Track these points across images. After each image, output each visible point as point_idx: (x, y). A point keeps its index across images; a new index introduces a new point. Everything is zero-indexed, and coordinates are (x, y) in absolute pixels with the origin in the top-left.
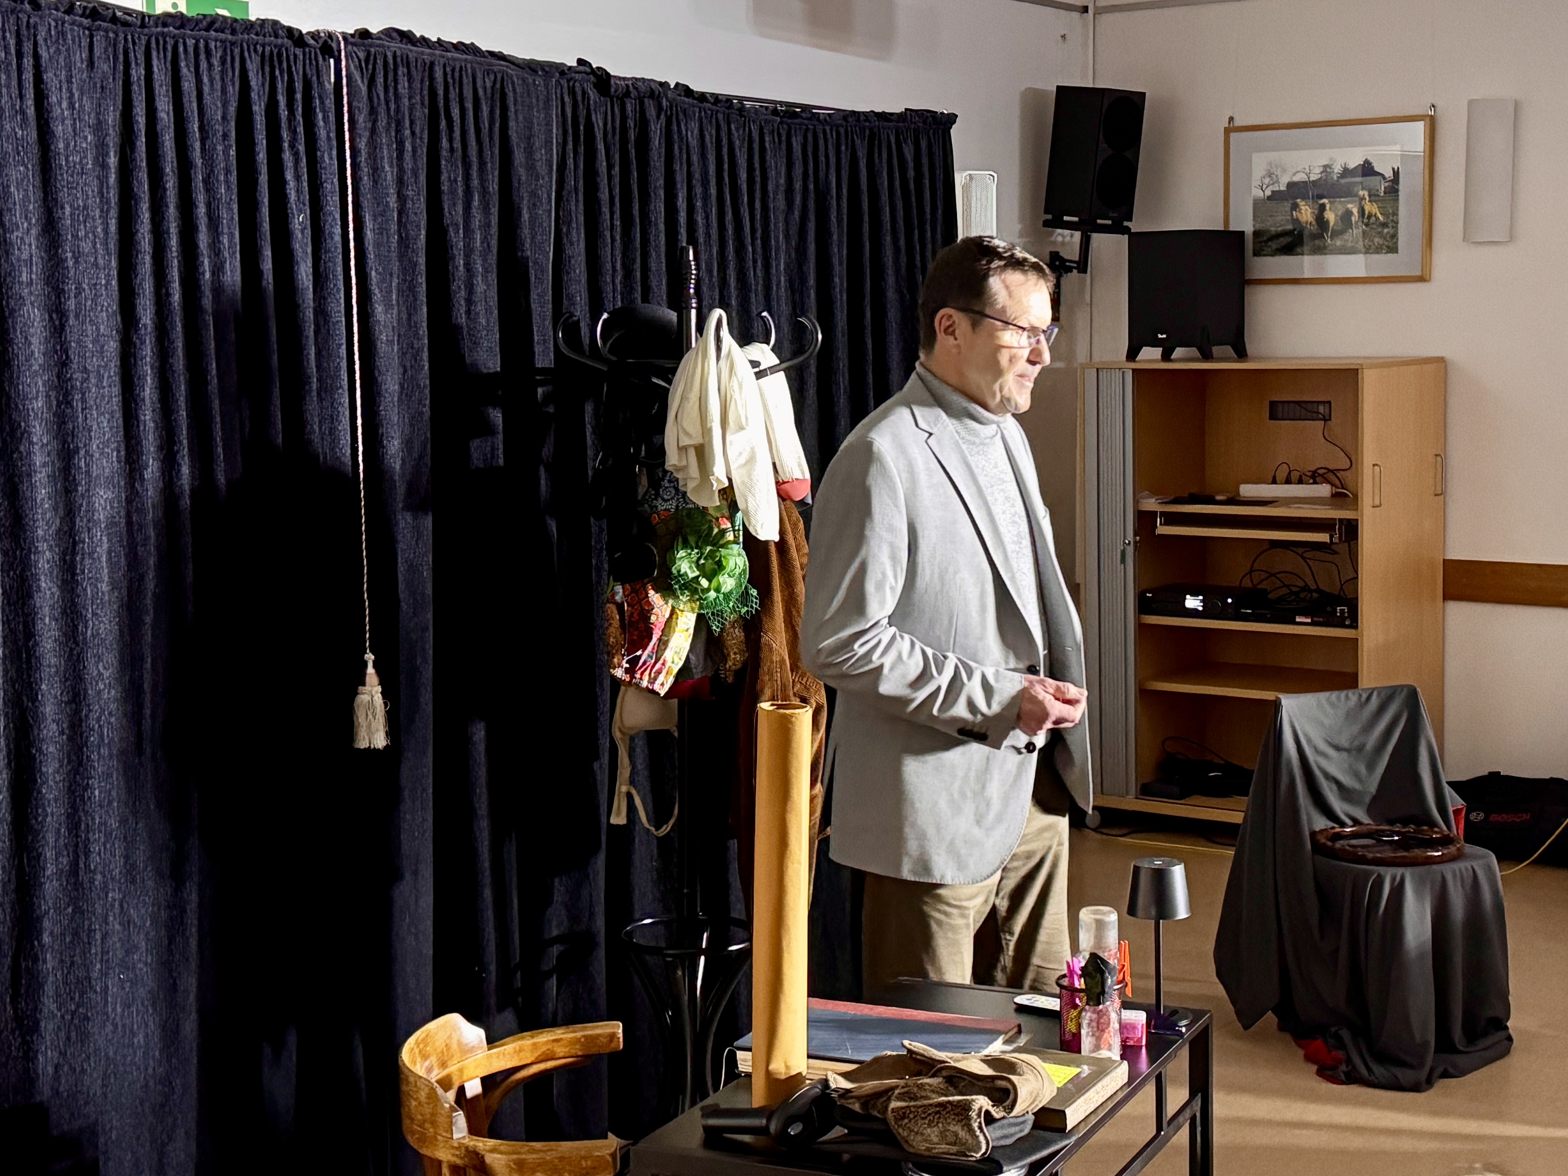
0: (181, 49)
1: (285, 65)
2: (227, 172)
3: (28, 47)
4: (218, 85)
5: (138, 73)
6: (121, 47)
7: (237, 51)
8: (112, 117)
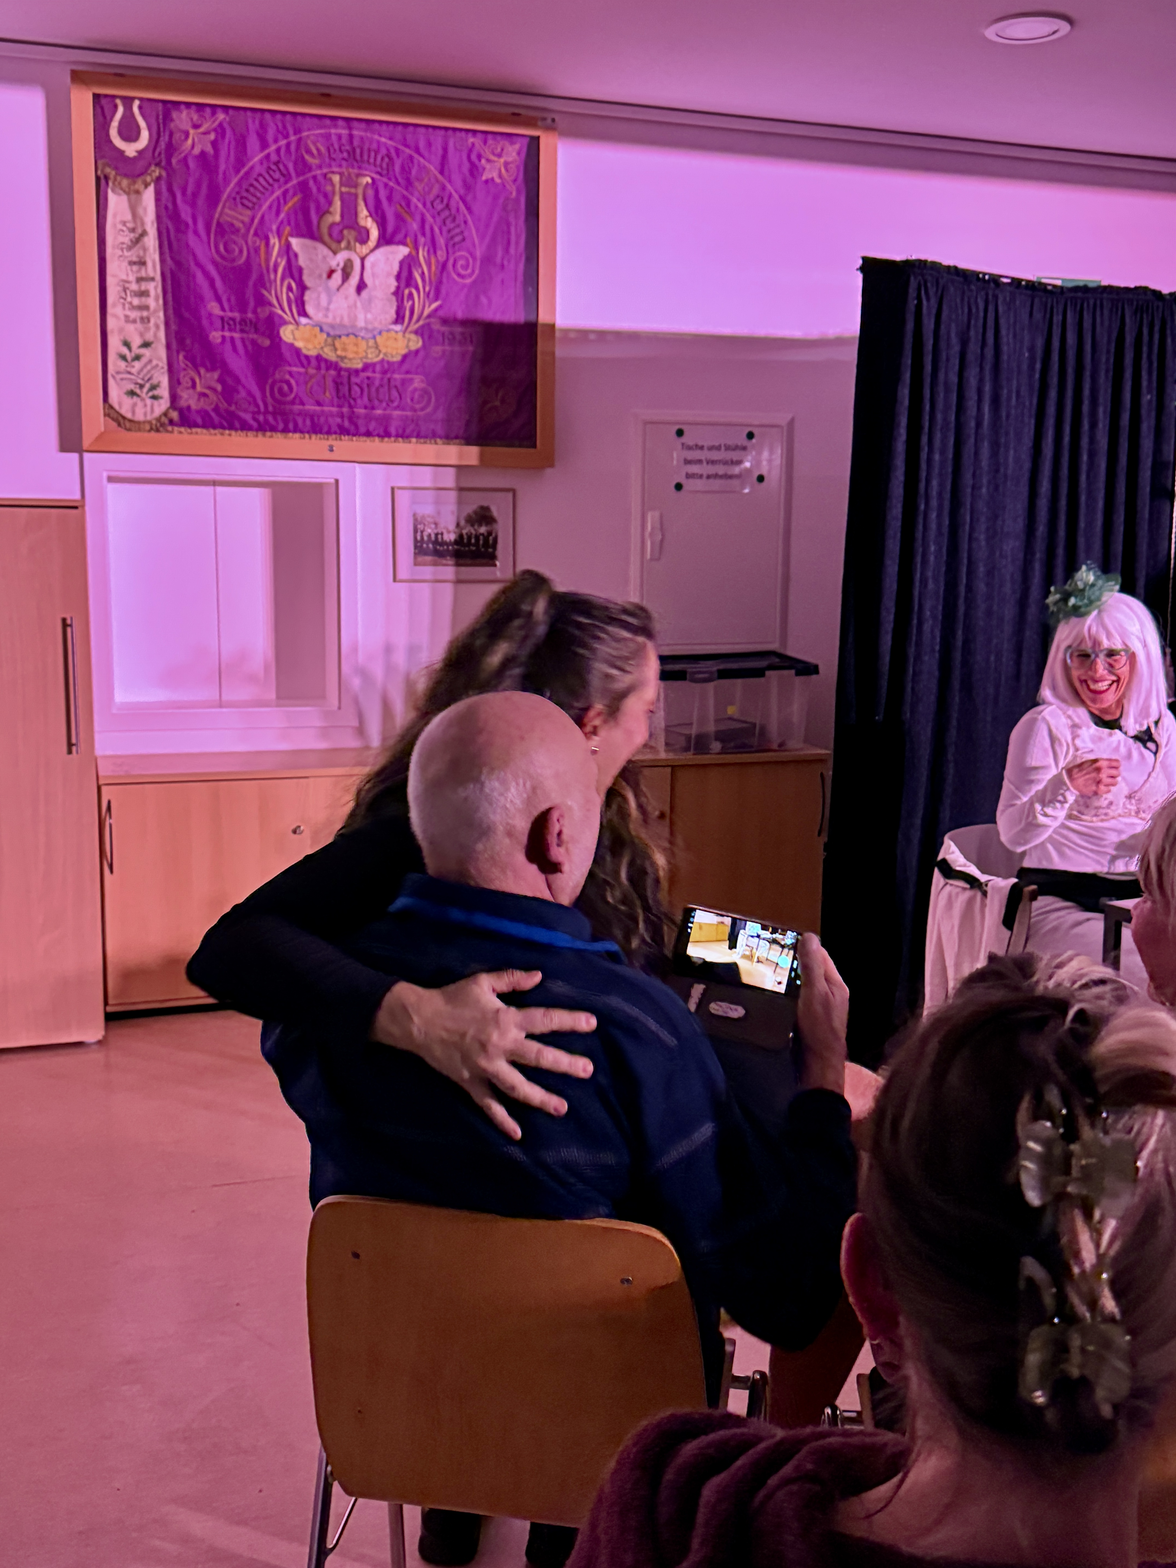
0: (1085, 305)
1: (1150, 311)
2: (1107, 371)
3: (991, 308)
4: (1106, 323)
5: (1057, 319)
6: (1049, 305)
7: (1120, 305)
8: (1040, 343)
